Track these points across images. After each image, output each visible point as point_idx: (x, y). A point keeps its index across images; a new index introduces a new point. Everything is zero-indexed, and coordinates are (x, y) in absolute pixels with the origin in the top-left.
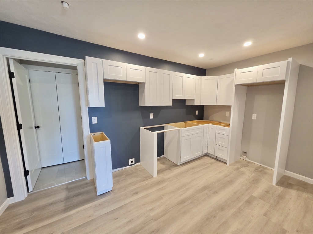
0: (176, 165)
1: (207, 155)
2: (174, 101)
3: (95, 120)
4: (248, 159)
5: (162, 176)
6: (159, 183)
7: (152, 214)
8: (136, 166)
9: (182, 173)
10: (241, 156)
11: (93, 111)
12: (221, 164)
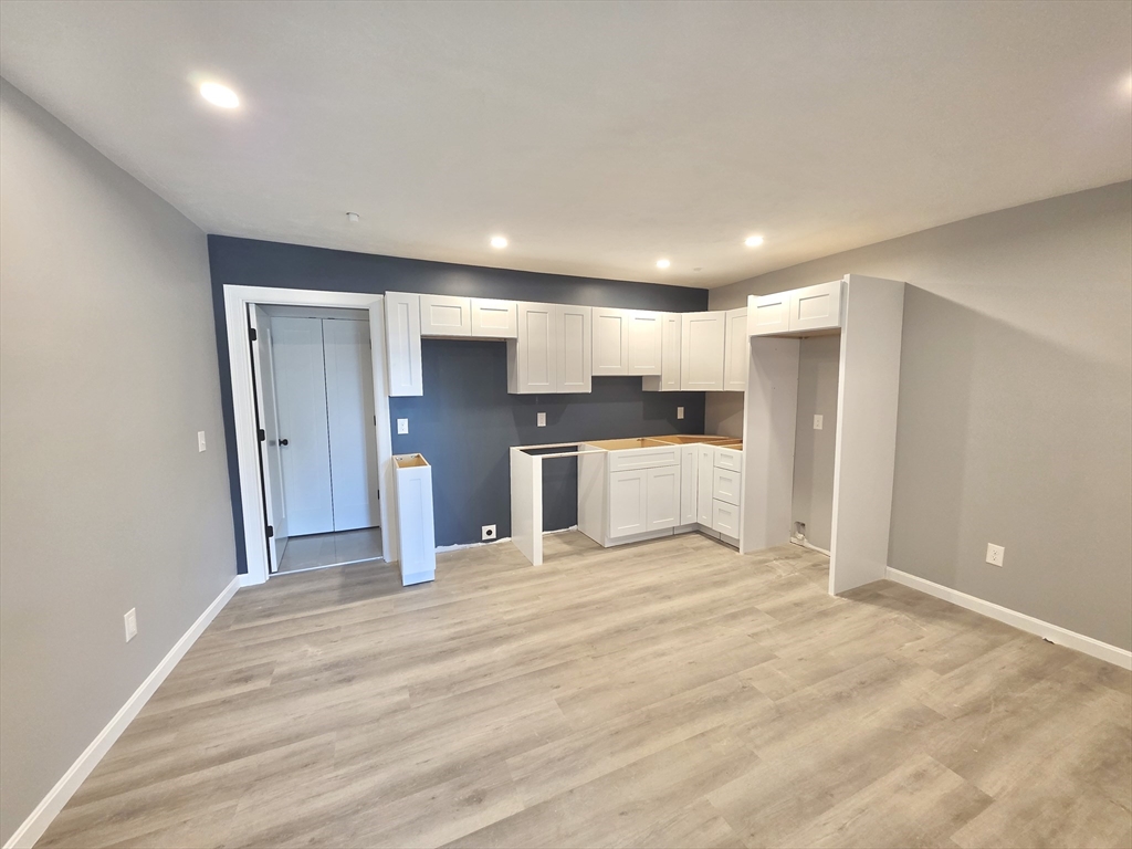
0: (601, 547)
1: (697, 530)
2: (596, 380)
3: (403, 426)
4: (809, 542)
5: (552, 565)
6: (541, 575)
7: (506, 618)
8: (501, 544)
9: (607, 562)
10: (793, 535)
11: (399, 405)
12: (726, 550)
